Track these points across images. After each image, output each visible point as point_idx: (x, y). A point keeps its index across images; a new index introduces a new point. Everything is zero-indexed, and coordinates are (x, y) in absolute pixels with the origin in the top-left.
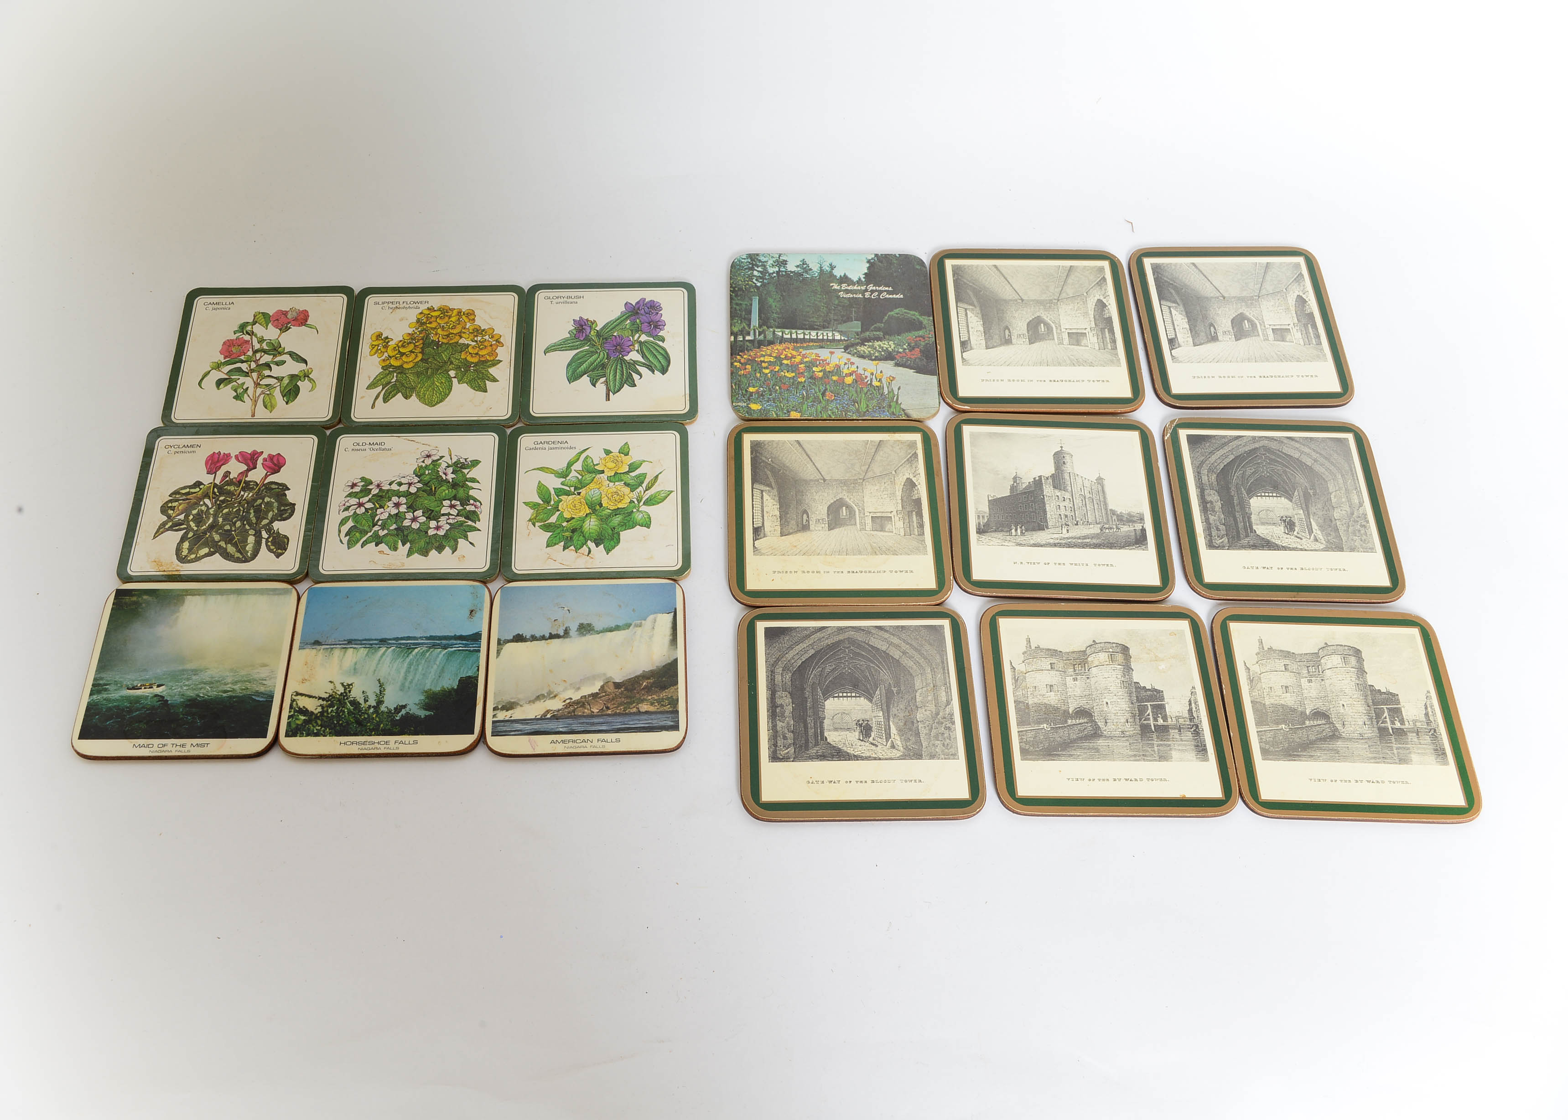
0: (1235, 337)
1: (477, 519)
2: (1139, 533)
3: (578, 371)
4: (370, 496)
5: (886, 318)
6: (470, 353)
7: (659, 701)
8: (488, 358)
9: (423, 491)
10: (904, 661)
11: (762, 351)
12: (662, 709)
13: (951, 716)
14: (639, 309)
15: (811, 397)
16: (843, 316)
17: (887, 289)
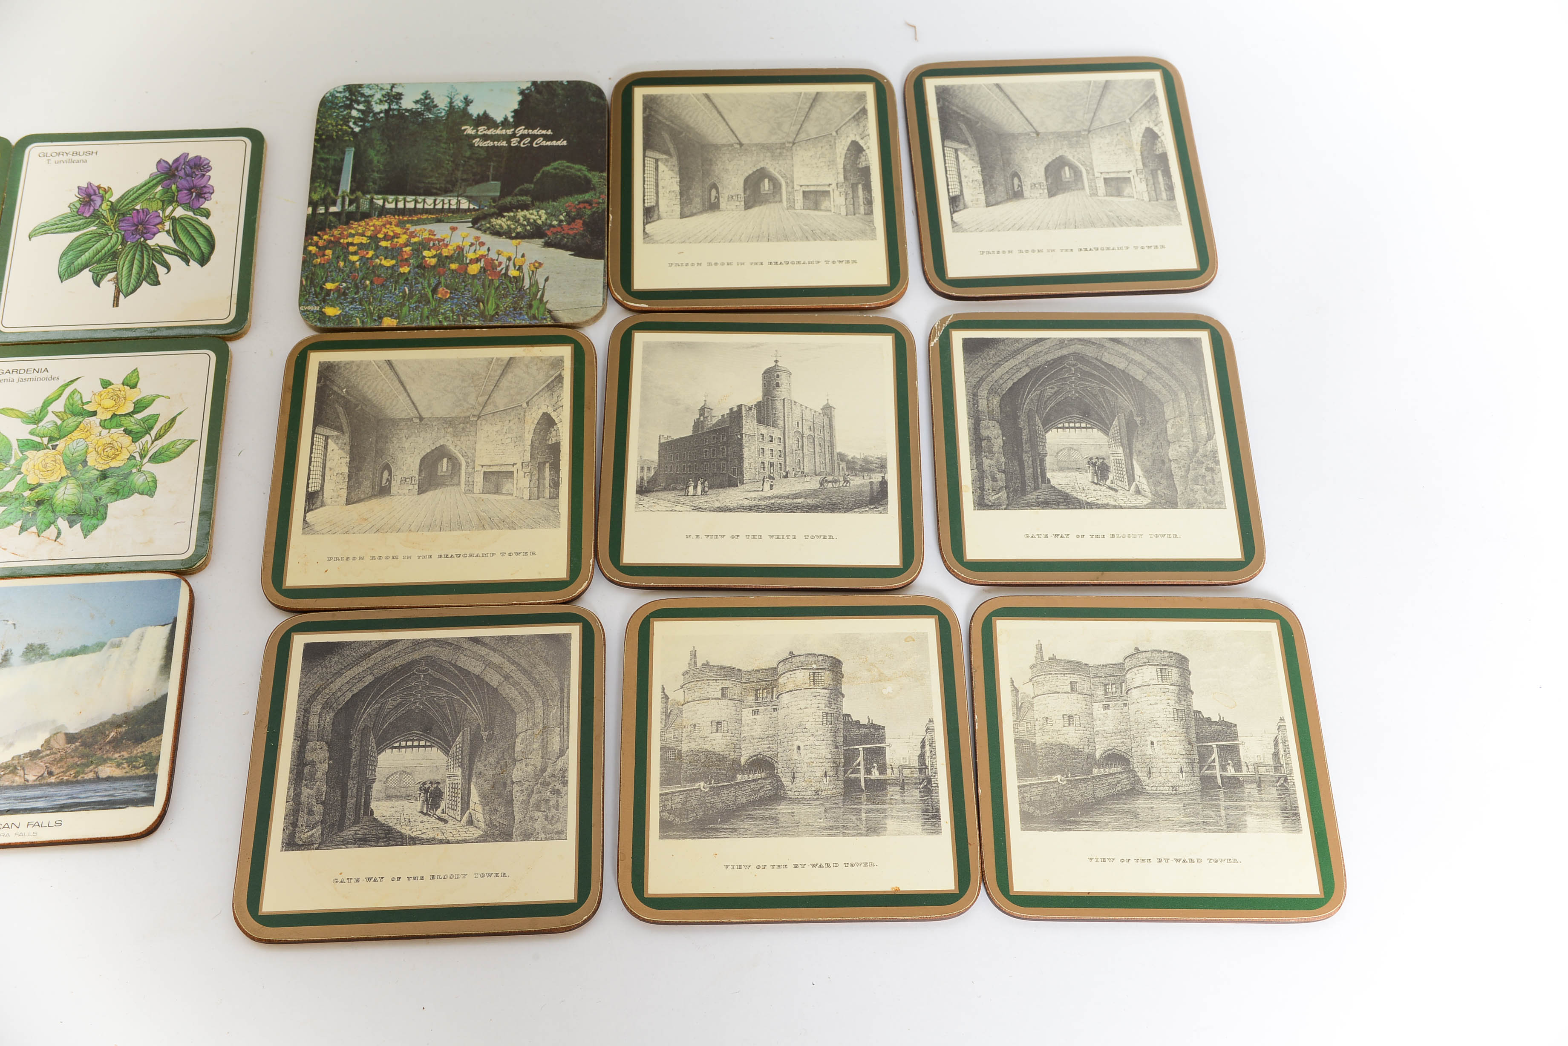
0: (1049, 192)
2: (876, 487)
3: (76, 263)
5: (539, 175)
7: (131, 761)
10: (504, 690)
11: (350, 228)
12: (132, 773)
13: (564, 773)
14: (177, 169)
15: (415, 294)
16: (474, 174)
17: (544, 132)
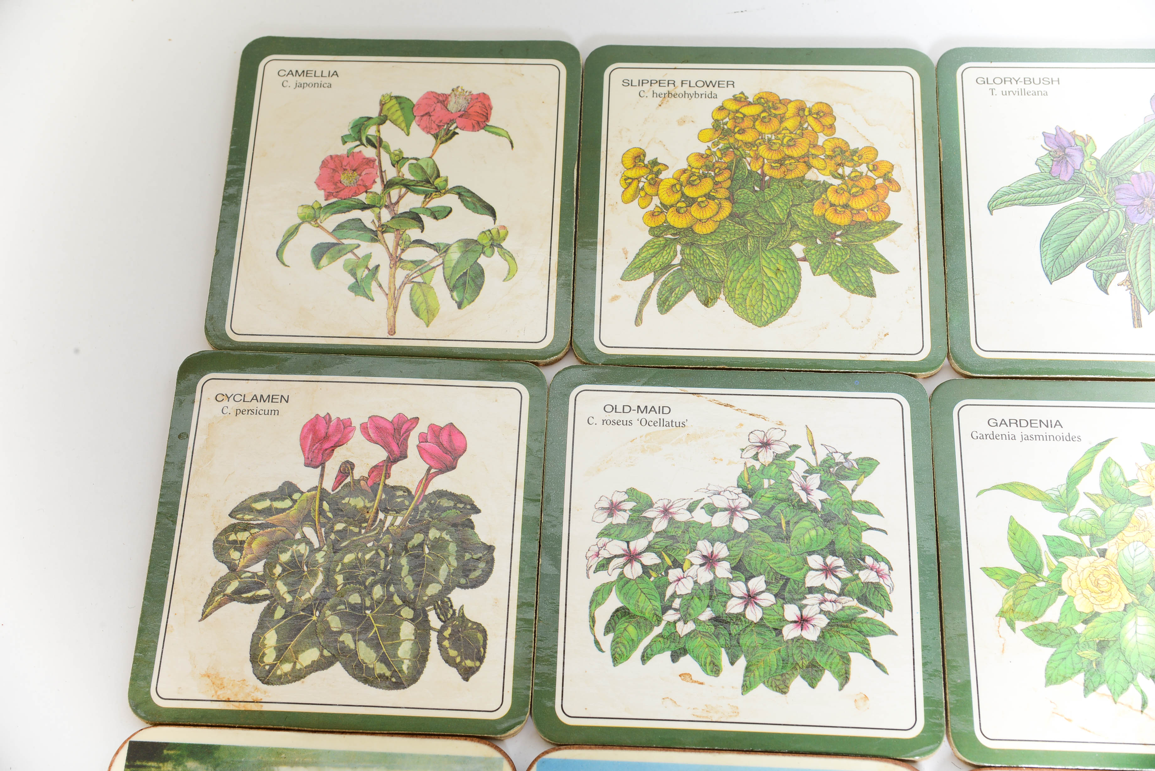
1: (884, 605)
3: (1065, 254)
4: (651, 536)
6: (832, 205)
8: (870, 215)
9: (762, 529)
